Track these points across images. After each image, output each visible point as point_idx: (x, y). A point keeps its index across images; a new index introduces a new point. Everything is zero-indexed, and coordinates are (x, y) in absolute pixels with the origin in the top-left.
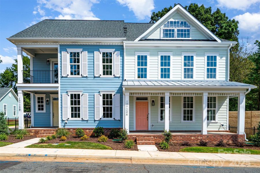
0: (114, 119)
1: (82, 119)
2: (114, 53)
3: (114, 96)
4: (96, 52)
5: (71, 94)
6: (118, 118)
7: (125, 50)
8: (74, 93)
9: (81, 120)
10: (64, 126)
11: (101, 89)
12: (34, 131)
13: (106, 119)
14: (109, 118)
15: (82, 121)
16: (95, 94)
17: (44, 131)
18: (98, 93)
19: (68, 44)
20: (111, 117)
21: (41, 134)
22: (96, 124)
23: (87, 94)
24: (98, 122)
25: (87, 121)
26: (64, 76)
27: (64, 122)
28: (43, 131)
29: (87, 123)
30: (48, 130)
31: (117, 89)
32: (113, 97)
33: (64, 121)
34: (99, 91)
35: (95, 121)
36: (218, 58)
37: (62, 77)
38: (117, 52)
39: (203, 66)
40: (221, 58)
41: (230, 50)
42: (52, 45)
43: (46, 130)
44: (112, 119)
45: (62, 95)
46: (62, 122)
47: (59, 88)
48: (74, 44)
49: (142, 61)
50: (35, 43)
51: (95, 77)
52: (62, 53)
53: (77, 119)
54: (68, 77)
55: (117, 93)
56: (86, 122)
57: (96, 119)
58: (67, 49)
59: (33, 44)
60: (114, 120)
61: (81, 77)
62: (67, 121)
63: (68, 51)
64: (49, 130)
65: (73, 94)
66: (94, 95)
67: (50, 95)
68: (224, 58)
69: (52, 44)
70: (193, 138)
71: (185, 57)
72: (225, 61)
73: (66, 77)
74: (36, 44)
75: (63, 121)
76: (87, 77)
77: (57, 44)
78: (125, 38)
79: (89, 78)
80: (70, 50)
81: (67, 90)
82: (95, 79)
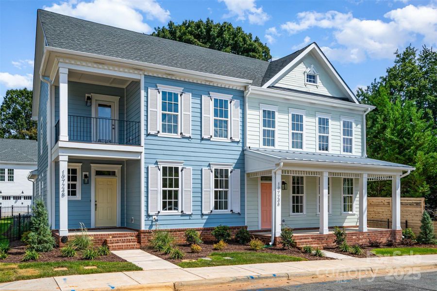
0: (231, 211)
1: (182, 211)
2: (231, 102)
3: (231, 172)
4: (205, 96)
5: (163, 167)
6: (237, 210)
7: (247, 100)
8: (168, 165)
9: (180, 214)
10: (151, 226)
11: (212, 161)
12: (93, 238)
13: (219, 211)
14: (223, 210)
15: (182, 215)
16: (204, 168)
17: (113, 237)
18: (208, 166)
19: (160, 76)
20: (226, 208)
21: (113, 243)
22: (205, 221)
23: (191, 168)
24: (207, 217)
25: (190, 215)
26: (153, 133)
27: (151, 219)
28: (111, 237)
29: (190, 219)
30: (120, 234)
31: (236, 161)
32: (229, 174)
33: (152, 216)
34: (209, 163)
35: (202, 215)
36: (354, 125)
37: (148, 135)
38: (235, 100)
39: (339, 134)
40: (357, 125)
41: (366, 116)
42: (131, 73)
43: (118, 234)
44: (228, 211)
45: (148, 168)
46: (147, 219)
47: (143, 155)
48: (169, 77)
49: (269, 118)
50: (98, 65)
51: (202, 139)
52: (149, 90)
53: (173, 212)
54: (159, 135)
55: (235, 168)
56: (188, 218)
57: (204, 212)
58: (158, 85)
59: (95, 66)
60: (231, 213)
61: (180, 137)
62: (156, 217)
63: (158, 88)
64: (122, 234)
65: (167, 167)
66: (202, 170)
67: (92, 165)
68: (359, 126)
69: (131, 71)
70: (354, 237)
71: (320, 119)
72: (360, 130)
73: (155, 135)
74: (101, 66)
75: (148, 216)
76: (190, 138)
77: (141, 73)
78: (251, 81)
79: (193, 141)
80: (163, 88)
81: (158, 160)
82: (203, 142)
